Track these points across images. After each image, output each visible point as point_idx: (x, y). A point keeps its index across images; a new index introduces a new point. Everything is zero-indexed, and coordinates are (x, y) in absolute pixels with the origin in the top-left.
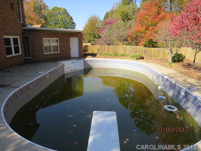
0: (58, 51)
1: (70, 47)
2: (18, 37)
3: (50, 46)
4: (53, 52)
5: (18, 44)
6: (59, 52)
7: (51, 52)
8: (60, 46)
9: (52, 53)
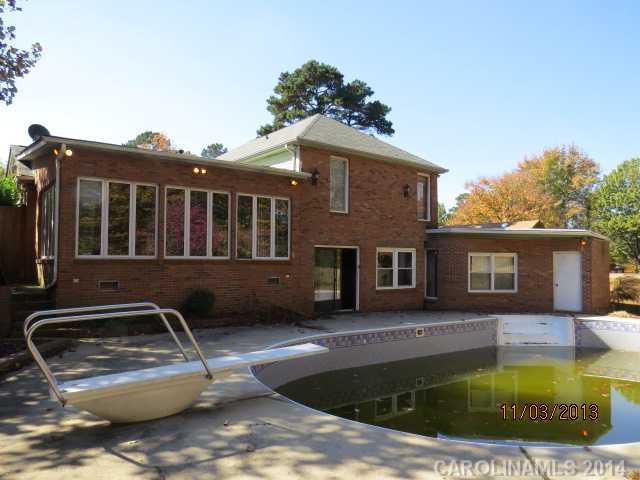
0: (513, 288)
1: (552, 279)
2: (412, 251)
3: (490, 274)
4: (496, 288)
5: (410, 266)
6: (515, 290)
7: (490, 288)
8: (519, 275)
9: (493, 290)
